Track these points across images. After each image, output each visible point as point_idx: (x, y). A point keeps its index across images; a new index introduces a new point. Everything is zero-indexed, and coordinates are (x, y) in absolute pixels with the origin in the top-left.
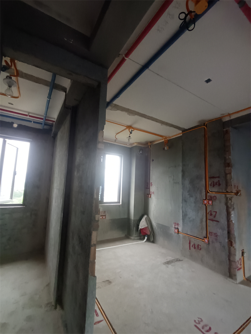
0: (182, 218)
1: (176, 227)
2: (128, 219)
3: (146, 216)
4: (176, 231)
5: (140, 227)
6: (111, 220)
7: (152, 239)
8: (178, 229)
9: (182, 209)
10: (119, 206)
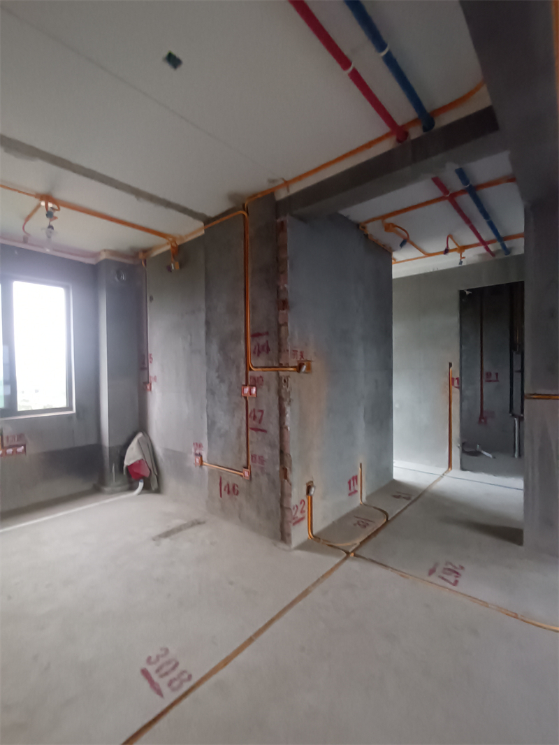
0: (206, 430)
1: (198, 452)
2: (99, 446)
3: (140, 435)
4: (198, 460)
5: (127, 463)
6: (45, 453)
7: (154, 486)
8: (201, 457)
9: (207, 412)
10: (70, 417)
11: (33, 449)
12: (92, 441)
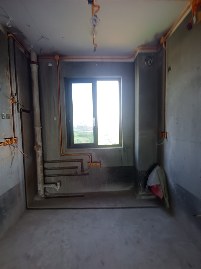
2: (134, 168)
3: (158, 168)
5: (149, 184)
6: (109, 167)
10: (120, 150)
11: (104, 165)
12: (131, 164)
